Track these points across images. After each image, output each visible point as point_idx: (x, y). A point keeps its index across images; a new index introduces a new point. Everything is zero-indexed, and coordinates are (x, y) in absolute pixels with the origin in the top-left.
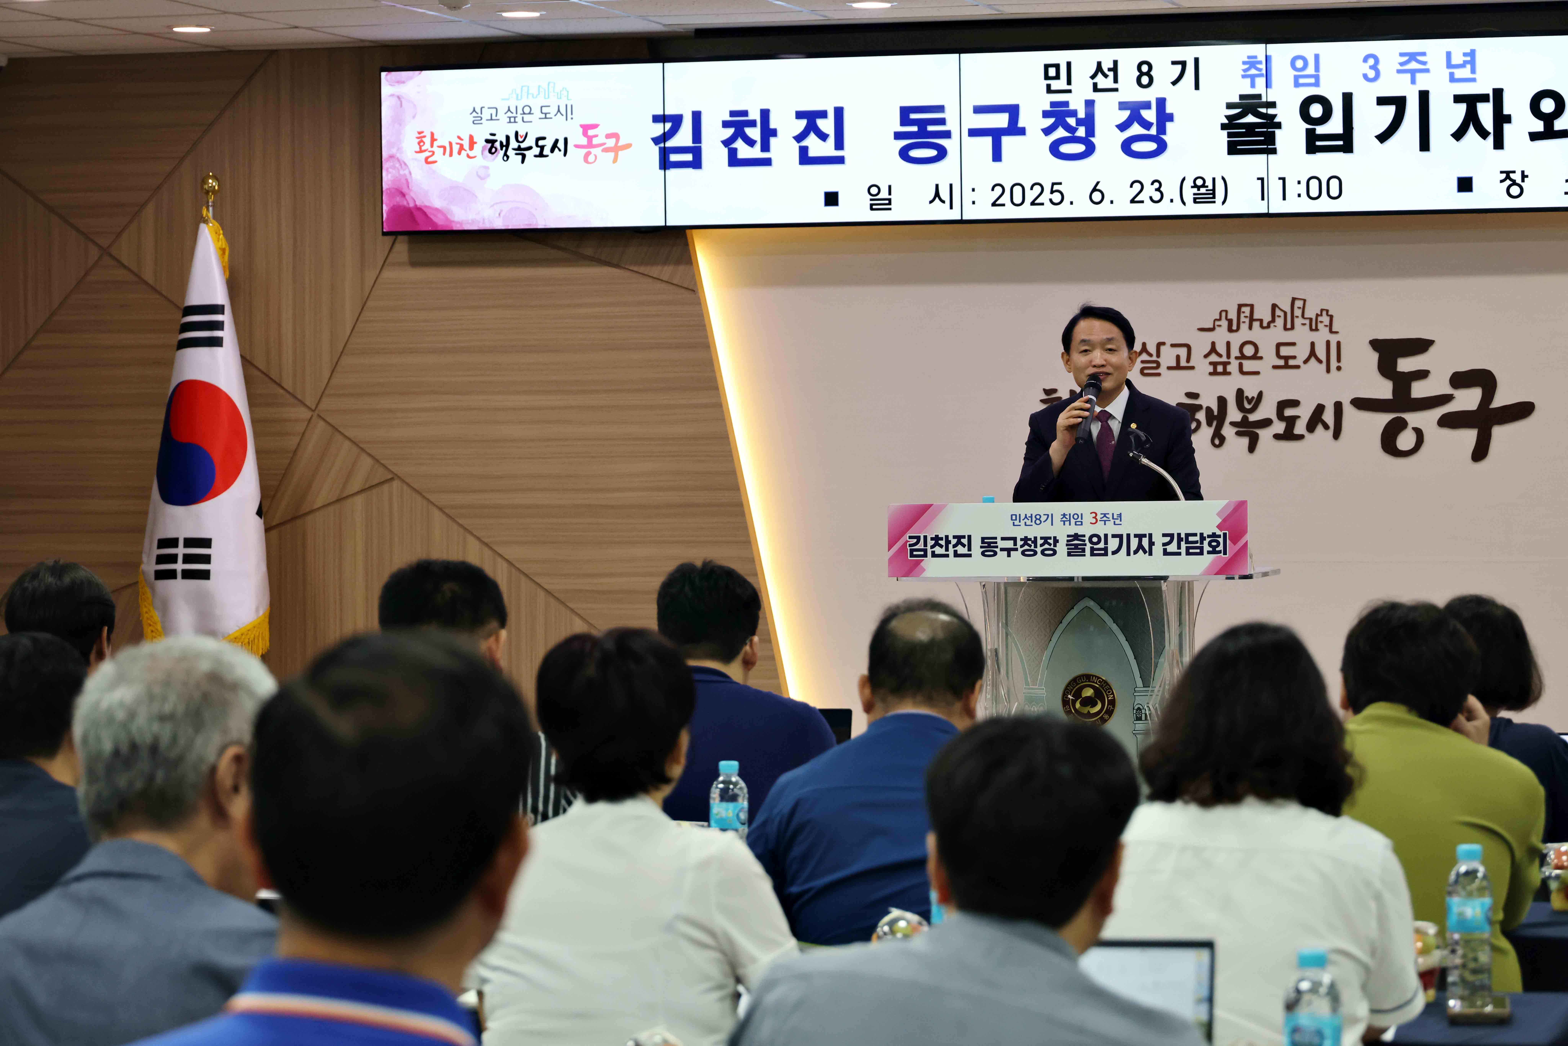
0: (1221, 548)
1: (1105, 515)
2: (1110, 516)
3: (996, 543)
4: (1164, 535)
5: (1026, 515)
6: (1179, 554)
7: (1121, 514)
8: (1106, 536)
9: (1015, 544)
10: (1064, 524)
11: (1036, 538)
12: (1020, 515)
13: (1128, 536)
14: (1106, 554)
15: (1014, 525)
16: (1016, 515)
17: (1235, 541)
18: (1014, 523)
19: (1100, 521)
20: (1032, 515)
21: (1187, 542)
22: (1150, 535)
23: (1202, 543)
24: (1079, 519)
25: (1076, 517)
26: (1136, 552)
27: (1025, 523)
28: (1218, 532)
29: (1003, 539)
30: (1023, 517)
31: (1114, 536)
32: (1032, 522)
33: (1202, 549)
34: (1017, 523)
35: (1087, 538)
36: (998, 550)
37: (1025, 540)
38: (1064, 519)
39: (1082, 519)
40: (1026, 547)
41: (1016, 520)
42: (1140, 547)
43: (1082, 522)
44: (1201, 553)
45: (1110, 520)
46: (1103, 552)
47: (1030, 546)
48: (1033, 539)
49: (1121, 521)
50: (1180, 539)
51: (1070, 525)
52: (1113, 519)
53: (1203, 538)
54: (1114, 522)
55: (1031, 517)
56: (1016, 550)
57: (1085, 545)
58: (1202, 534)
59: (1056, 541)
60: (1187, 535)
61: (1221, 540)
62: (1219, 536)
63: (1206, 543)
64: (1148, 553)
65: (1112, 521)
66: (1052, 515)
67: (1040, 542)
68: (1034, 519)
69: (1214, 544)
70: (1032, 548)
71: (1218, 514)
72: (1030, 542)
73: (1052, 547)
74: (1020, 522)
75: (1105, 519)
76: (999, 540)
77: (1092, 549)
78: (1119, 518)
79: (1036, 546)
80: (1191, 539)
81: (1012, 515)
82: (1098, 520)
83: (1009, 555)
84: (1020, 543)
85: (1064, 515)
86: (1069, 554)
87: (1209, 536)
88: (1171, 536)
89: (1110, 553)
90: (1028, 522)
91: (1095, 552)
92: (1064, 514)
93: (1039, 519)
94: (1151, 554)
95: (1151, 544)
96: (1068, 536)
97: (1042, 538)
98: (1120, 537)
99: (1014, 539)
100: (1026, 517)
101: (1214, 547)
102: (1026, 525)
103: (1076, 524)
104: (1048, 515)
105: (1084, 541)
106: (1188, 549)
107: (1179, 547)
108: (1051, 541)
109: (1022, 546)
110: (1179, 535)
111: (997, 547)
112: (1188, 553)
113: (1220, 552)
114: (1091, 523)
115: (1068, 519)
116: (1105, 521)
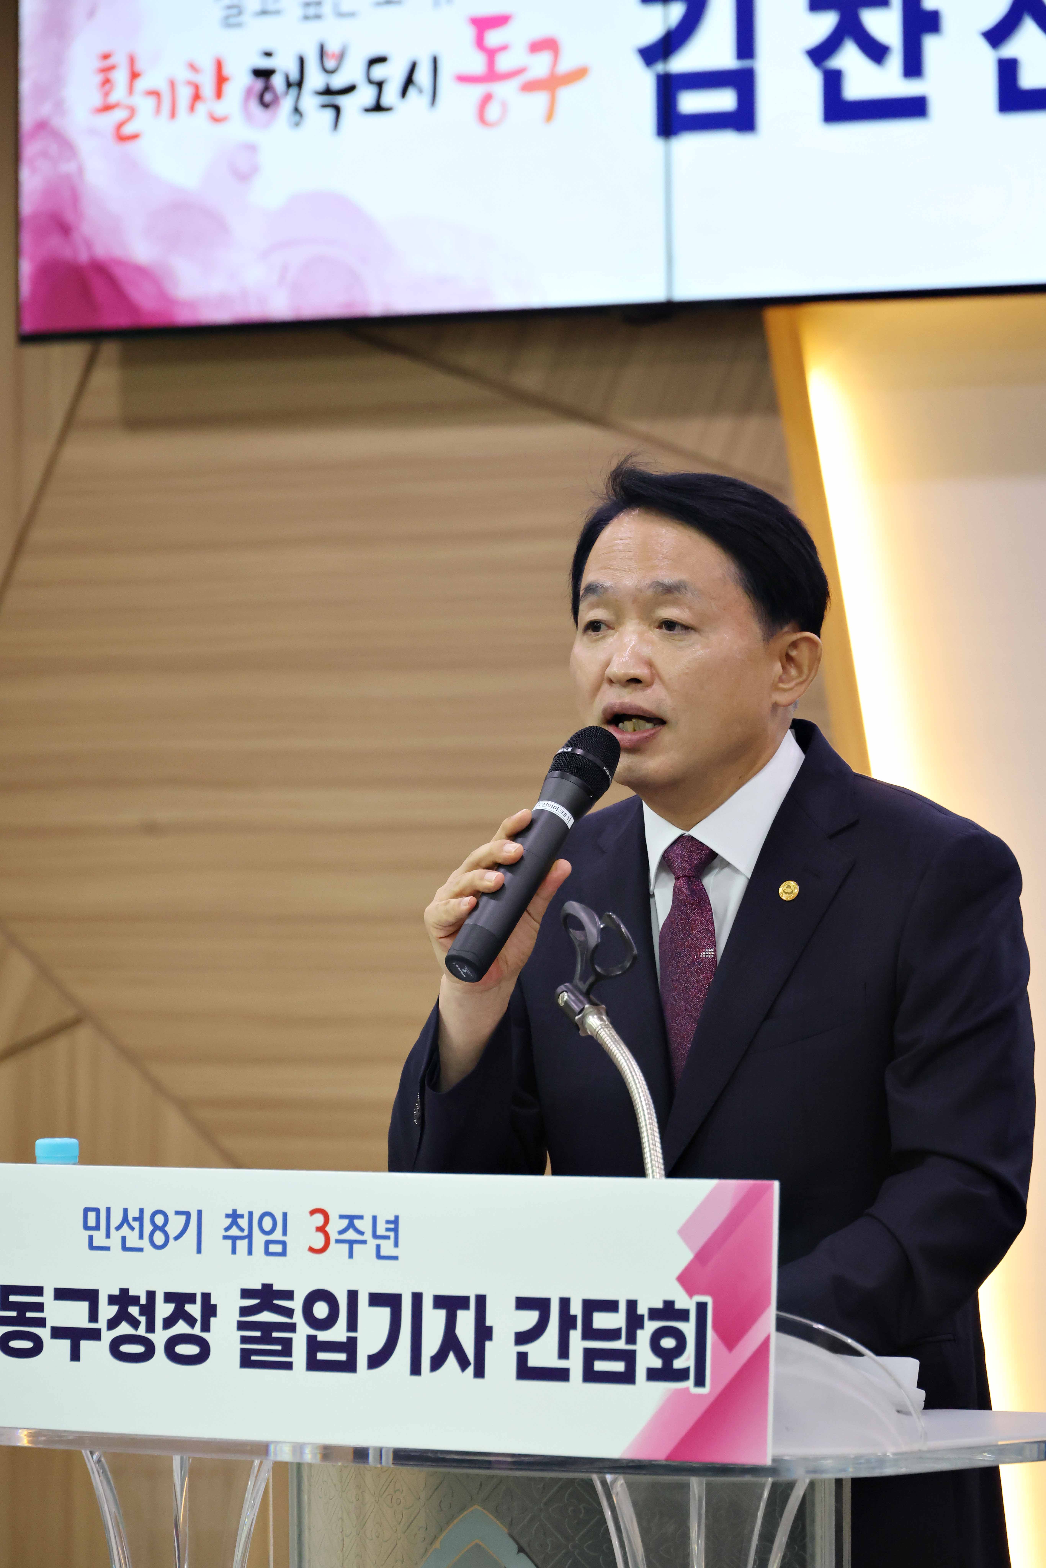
0: (686, 1361)
1: (351, 1220)
2: (364, 1225)
3: (39, 1307)
4: (523, 1303)
5: (125, 1211)
6: (562, 1375)
7: (397, 1218)
8: (353, 1296)
9: (93, 1316)
10: (234, 1251)
11: (151, 1295)
12: (108, 1210)
13: (417, 1298)
14: (349, 1366)
15: (92, 1247)
16: (97, 1211)
17: (730, 1339)
18: (91, 1238)
19: (338, 1241)
20: (141, 1211)
21: (589, 1333)
22: (481, 1300)
23: (632, 1339)
24: (277, 1235)
25: (267, 1223)
26: (437, 1362)
27: (124, 1239)
28: (684, 1301)
29: (62, 1294)
30: (116, 1220)
31: (376, 1300)
32: (141, 1237)
33: (629, 1357)
34: (99, 1238)
35: (296, 1305)
36: (44, 1333)
37: (123, 1299)
38: (234, 1232)
39: (285, 1233)
40: (125, 1329)
41: (97, 1228)
42: (450, 1342)
43: (284, 1243)
44: (627, 1377)
45: (364, 1242)
46: (342, 1357)
47: (135, 1324)
48: (143, 1301)
49: (396, 1245)
50: (567, 1322)
51: (250, 1252)
52: (375, 1236)
53: (634, 1321)
54: (378, 1247)
55: (140, 1219)
56: (95, 1335)
57: (292, 1328)
58: (632, 1305)
59: (209, 1310)
60: (591, 1306)
61: (689, 1329)
62: (683, 1315)
63: (644, 1336)
64: (471, 1370)
65: (372, 1243)
66: (200, 1213)
67: (164, 1310)
68: (148, 1228)
69: (668, 1343)
70: (142, 1331)
71: (685, 1232)
72: (134, 1310)
73: (197, 1331)
74: (108, 1236)
75: (351, 1235)
76: (47, 1298)
77: (313, 1345)
78: (392, 1234)
79: (151, 1328)
80: (601, 1320)
81: (86, 1210)
82: (334, 1236)
83: (75, 1356)
84: (107, 1311)
85: (234, 1216)
86: (246, 1361)
87: (654, 1314)
88: (541, 1305)
89: (362, 1361)
90: (133, 1240)
91: (321, 1356)
92: (235, 1211)
93: (162, 1229)
94: (480, 1372)
95: (483, 1333)
96: (246, 1293)
97: (169, 1297)
98: (391, 1301)
99: (90, 1296)
100: (125, 1219)
101: (668, 1356)
102: (125, 1248)
103: (267, 1253)
104: (188, 1214)
105: (289, 1313)
106: (590, 1356)
107: (564, 1352)
108: (194, 1310)
109: (113, 1324)
110: (565, 1303)
111: (41, 1323)
112: (591, 1376)
113: (682, 1375)
114: (311, 1250)
115: (246, 1233)
116: (351, 1243)
